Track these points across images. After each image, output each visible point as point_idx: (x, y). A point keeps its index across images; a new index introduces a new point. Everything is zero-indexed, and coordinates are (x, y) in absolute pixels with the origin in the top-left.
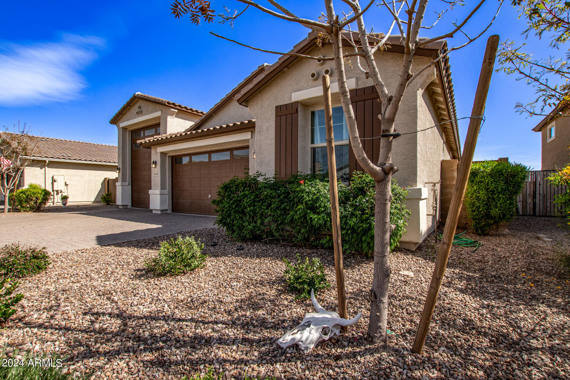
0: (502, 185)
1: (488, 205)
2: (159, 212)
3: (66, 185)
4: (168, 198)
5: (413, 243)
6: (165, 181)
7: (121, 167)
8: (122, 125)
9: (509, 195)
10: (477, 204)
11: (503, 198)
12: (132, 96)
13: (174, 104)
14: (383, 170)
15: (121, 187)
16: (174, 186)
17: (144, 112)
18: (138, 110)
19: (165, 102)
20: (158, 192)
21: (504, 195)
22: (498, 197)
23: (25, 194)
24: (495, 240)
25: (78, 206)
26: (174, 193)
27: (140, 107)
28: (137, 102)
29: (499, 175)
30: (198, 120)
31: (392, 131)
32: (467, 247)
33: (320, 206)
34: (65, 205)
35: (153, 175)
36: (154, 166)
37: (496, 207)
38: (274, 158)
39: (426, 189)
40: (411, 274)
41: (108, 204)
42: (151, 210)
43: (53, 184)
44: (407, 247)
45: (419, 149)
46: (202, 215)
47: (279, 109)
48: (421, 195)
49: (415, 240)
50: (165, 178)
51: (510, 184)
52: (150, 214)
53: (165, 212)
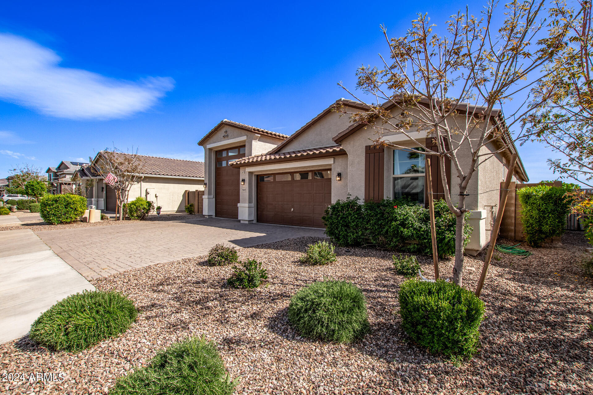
0: (551, 206)
1: (540, 223)
2: (247, 222)
3: (156, 197)
4: (254, 210)
5: (475, 250)
6: (252, 196)
7: (207, 181)
8: (209, 146)
9: (557, 215)
10: (531, 221)
11: (552, 217)
12: (219, 122)
13: (258, 130)
14: (461, 211)
15: (207, 200)
16: (259, 201)
17: (230, 136)
18: (223, 134)
19: (252, 129)
20: (247, 205)
21: (553, 214)
22: (548, 216)
23: (135, 205)
24: (544, 251)
25: (169, 215)
26: (259, 206)
27: (226, 132)
28: (223, 127)
29: (549, 198)
30: (280, 143)
31: (465, 193)
32: (519, 255)
33: (408, 223)
34: (159, 214)
35: (241, 191)
36: (243, 183)
37: (547, 224)
38: (364, 184)
39: (485, 211)
40: (474, 269)
41: (190, 214)
42: (240, 221)
43: (146, 196)
44: (471, 253)
45: (479, 182)
46: (286, 226)
47: (368, 148)
48: (481, 217)
49: (475, 248)
50: (252, 193)
51: (558, 206)
52: (239, 223)
53: (252, 222)
